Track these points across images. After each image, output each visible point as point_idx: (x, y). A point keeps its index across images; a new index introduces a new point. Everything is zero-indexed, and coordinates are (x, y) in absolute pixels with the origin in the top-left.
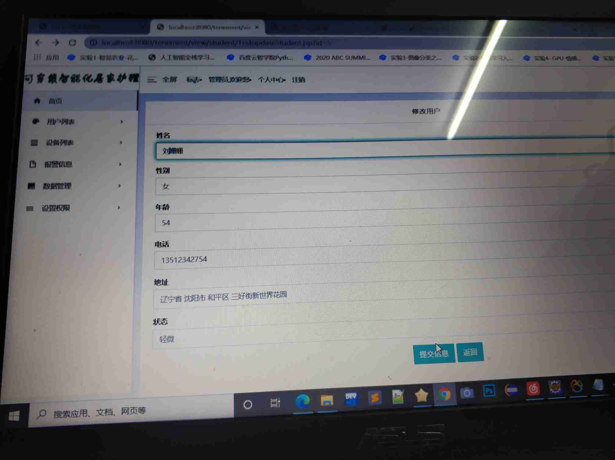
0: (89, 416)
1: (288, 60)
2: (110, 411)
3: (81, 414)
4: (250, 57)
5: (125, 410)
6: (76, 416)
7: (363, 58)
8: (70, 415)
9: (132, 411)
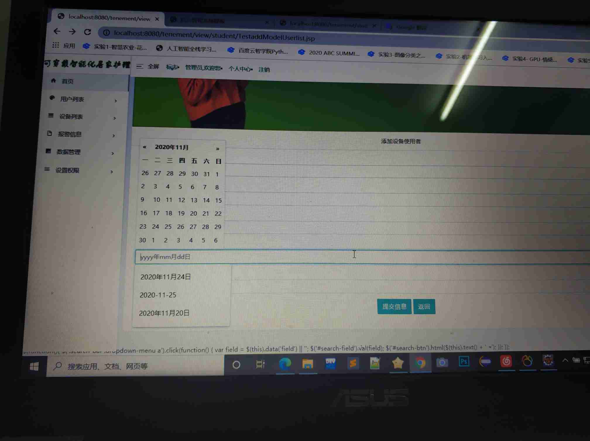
0: (98, 369)
1: (283, 54)
2: (117, 366)
3: (91, 367)
4: (248, 50)
5: (130, 365)
6: (86, 369)
7: (353, 54)
8: (82, 367)
9: (136, 366)
